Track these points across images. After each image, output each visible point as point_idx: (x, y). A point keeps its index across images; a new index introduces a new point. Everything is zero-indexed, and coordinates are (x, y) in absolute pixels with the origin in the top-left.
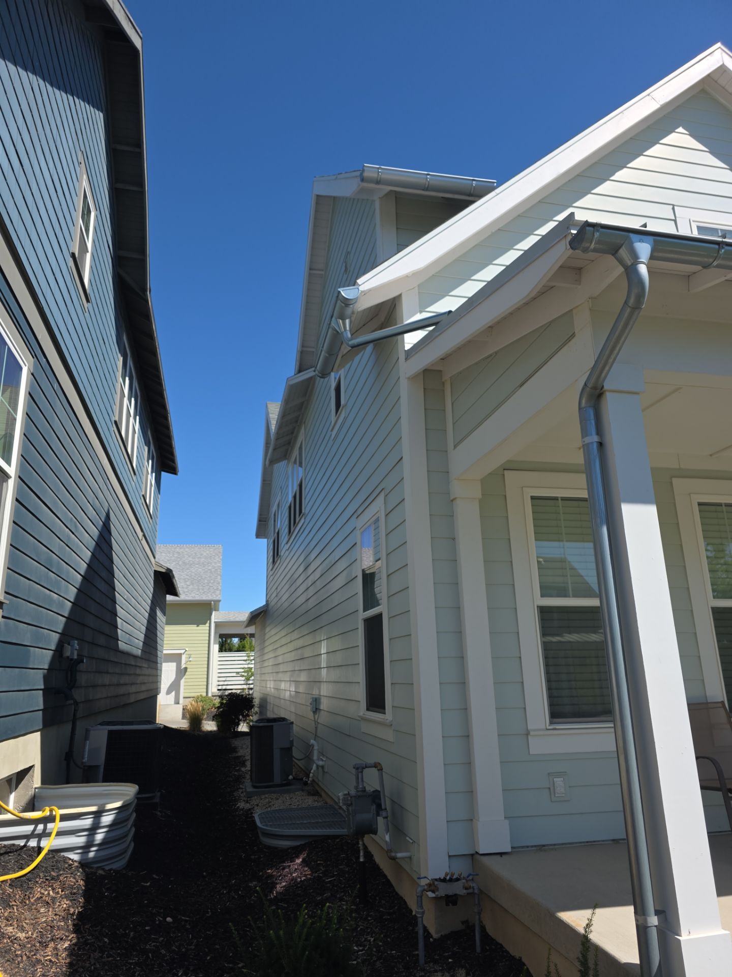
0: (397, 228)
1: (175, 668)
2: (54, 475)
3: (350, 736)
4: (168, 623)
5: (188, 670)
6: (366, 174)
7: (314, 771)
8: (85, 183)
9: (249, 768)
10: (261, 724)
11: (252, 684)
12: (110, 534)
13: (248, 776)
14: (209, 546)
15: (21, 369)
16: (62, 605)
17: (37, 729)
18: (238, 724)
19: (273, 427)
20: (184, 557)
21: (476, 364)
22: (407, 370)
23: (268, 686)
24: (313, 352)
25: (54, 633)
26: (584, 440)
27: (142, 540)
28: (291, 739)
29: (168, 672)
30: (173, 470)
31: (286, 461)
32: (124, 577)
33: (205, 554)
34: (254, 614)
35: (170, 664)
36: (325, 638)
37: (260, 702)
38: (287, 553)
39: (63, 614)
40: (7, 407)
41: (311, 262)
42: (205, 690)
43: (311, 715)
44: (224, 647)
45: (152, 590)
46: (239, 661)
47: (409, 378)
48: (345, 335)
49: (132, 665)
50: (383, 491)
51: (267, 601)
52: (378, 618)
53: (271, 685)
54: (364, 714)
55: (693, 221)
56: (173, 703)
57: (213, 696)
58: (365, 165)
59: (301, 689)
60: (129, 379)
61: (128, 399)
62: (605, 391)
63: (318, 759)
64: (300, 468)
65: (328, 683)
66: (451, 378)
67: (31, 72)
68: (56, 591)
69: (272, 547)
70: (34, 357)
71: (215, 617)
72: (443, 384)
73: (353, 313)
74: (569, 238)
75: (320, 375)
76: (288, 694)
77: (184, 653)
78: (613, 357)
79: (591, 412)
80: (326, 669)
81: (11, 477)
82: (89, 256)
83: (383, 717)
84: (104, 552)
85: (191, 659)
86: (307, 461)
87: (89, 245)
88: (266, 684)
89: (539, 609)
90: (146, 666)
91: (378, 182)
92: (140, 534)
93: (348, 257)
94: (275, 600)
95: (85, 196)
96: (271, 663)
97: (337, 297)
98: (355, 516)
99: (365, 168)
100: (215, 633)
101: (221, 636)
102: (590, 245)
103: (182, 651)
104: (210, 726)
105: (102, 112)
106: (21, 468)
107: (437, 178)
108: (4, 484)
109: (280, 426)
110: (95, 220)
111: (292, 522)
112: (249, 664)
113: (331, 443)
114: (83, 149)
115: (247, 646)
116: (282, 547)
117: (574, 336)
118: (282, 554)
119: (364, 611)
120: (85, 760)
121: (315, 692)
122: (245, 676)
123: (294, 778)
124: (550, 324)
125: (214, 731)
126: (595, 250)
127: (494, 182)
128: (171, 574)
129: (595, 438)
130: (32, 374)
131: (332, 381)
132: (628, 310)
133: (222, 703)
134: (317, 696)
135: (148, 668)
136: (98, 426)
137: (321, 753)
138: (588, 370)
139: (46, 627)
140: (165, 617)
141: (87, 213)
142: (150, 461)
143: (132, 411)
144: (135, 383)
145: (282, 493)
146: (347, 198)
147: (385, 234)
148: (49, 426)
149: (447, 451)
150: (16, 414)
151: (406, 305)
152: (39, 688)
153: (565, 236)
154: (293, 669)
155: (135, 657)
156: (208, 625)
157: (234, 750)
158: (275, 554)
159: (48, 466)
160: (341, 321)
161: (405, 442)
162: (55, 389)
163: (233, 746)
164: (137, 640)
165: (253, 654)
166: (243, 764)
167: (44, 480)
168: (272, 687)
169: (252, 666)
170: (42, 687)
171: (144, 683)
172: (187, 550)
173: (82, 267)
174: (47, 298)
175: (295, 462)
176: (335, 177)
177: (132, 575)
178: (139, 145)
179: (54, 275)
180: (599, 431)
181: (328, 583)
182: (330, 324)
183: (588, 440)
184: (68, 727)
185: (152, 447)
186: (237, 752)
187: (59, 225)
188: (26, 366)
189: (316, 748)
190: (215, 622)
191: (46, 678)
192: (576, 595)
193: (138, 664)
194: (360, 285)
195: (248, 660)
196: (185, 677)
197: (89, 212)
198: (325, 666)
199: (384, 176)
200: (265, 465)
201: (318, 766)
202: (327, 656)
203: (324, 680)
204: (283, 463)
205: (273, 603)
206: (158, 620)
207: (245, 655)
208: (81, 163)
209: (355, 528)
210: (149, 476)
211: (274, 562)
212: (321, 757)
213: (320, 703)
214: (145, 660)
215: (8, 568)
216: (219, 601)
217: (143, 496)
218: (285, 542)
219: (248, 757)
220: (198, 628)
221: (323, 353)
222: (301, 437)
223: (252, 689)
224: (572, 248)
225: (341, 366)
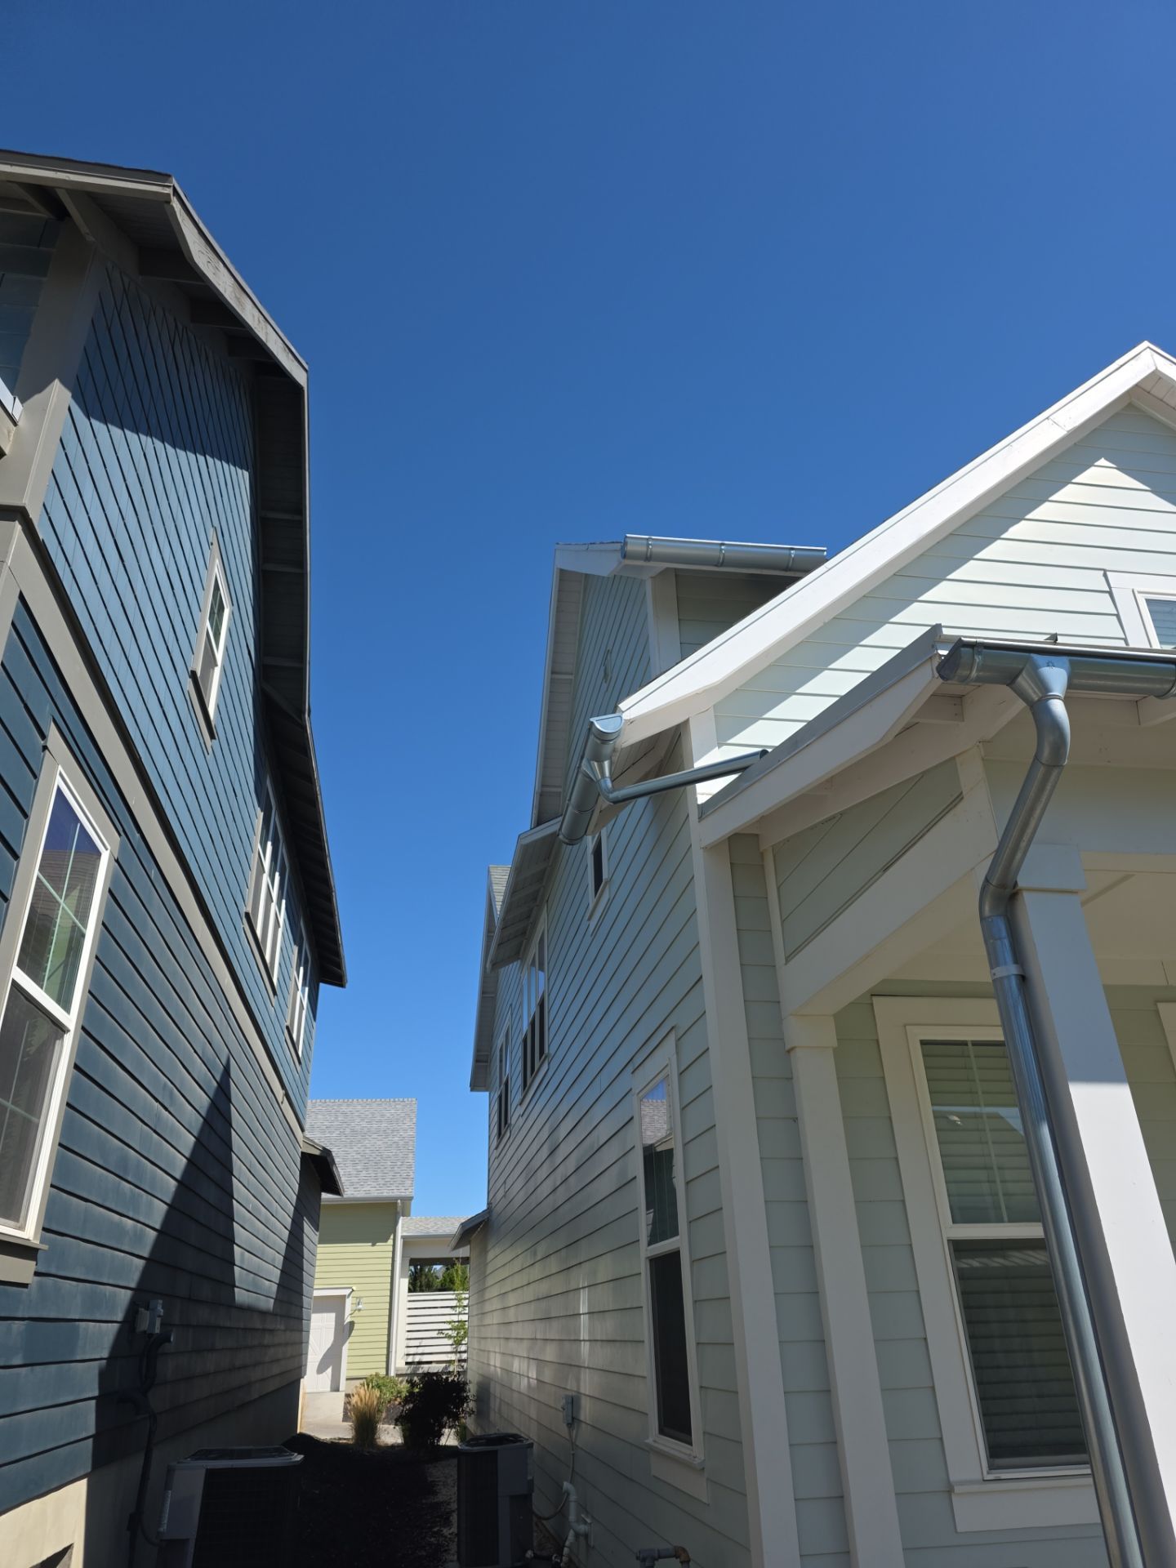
0: (679, 620)
1: (334, 1323)
2: (140, 1015)
3: (631, 1480)
4: (321, 1241)
5: (356, 1326)
6: (629, 548)
7: (571, 1543)
8: (217, 570)
9: (454, 1530)
10: (476, 1449)
11: (465, 1352)
12: (229, 1100)
13: (454, 1548)
14: (394, 1101)
15: (99, 854)
16: (138, 1238)
17: (82, 1473)
18: (440, 1435)
19: (498, 906)
20: (353, 1121)
21: (812, 828)
22: (703, 835)
23: (492, 1363)
24: (560, 793)
25: (123, 1291)
26: (993, 971)
27: (282, 1103)
28: (530, 1478)
29: (320, 1330)
30: (338, 980)
31: (519, 961)
32: (250, 1172)
33: (388, 1115)
34: (467, 1227)
35: (325, 1315)
36: (586, 1285)
37: (478, 1391)
38: (521, 1120)
39: (141, 1254)
40: (71, 918)
41: (554, 662)
42: (384, 1365)
43: (564, 1430)
44: (419, 1283)
45: (296, 1187)
46: (443, 1308)
47: (705, 848)
48: (603, 785)
49: (257, 1330)
50: (673, 1032)
51: (489, 1204)
52: (673, 1258)
53: (496, 1361)
54: (655, 1441)
55: (1139, 592)
56: (329, 1389)
57: (398, 1375)
58: (628, 535)
59: (548, 1376)
60: (273, 845)
61: (270, 875)
62: (1020, 890)
63: (577, 1521)
64: (541, 974)
65: (592, 1371)
66: (773, 846)
67: (143, 434)
68: (131, 1215)
69: (496, 1107)
70: (122, 833)
71: (402, 1227)
72: (762, 855)
73: (614, 750)
74: (936, 662)
75: (567, 841)
76: (525, 1382)
77: (349, 1295)
78: (1026, 838)
79: (1001, 926)
80: (588, 1343)
81: (69, 1031)
82: (217, 671)
83: (688, 1452)
84: (216, 1133)
85: (360, 1306)
86: (552, 964)
87: (219, 655)
88: (488, 1359)
89: (951, 1244)
90: (282, 1327)
91: (648, 558)
92: (280, 1093)
93: (609, 657)
94: (505, 1202)
95: (217, 588)
96: (495, 1319)
97: (590, 729)
98: (630, 1068)
99: (628, 540)
100: (403, 1256)
101: (413, 1262)
102: (970, 673)
103: (347, 1292)
104: (390, 1435)
105: (247, 470)
106: (88, 1012)
107: (736, 548)
108: (58, 1042)
109: (509, 906)
110: (229, 619)
111: (529, 1070)
112: (460, 1314)
113: (588, 939)
114: (216, 524)
115: (457, 1281)
116: (513, 1110)
117: (962, 798)
118: (513, 1122)
119: (650, 1244)
120: (164, 1528)
121: (571, 1385)
122: (455, 1337)
123: (536, 1557)
124: (922, 777)
125: (399, 1446)
126: (978, 679)
127: (824, 551)
128: (328, 1159)
129: (1013, 969)
130: (117, 861)
131: (590, 842)
132: (1042, 770)
133: (411, 1394)
134: (574, 1394)
135: (285, 1331)
136: (217, 925)
137: (583, 1508)
138: (991, 854)
139: (111, 1282)
140: (318, 1233)
141: (219, 611)
142: (302, 969)
143: (275, 894)
144: (282, 849)
145: (512, 1014)
146: (604, 577)
147: (662, 631)
148: (139, 939)
149: (774, 966)
150: (86, 928)
151: (696, 736)
152: (91, 1395)
153: (930, 658)
154: (533, 1337)
155: (263, 1313)
156: (390, 1242)
157: (430, 1489)
158: (502, 1122)
159: (131, 1003)
160: (596, 764)
161: (705, 951)
162: (152, 877)
163: (430, 1479)
164: (267, 1282)
165: (467, 1296)
166: (447, 1522)
167: (124, 1026)
168: (497, 1365)
169: (465, 1318)
170: (96, 1393)
171: (278, 1360)
172: (359, 1107)
173: (206, 689)
174: (148, 743)
175: (533, 964)
176: (585, 547)
177: (263, 1167)
178: (300, 511)
179: (161, 706)
180: (1019, 956)
181: (590, 1182)
182: (579, 767)
183: (1001, 972)
184: (137, 1463)
185: (306, 946)
186: (435, 1493)
187: (173, 635)
188: (107, 849)
189: (573, 1497)
190: (403, 1237)
191: (103, 1375)
192: (1014, 1218)
193: (268, 1326)
194: (623, 712)
195: (459, 1307)
196: (350, 1339)
197: (221, 608)
198: (586, 1338)
199: (656, 550)
200: (484, 968)
201: (577, 1535)
202: (590, 1318)
203: (586, 1365)
204: (516, 965)
205: (498, 1209)
206: (306, 1240)
207: (453, 1297)
208: (212, 544)
209: (631, 1090)
210: (299, 993)
211: (500, 1135)
212: (583, 1516)
213: (579, 1408)
214: (281, 1316)
215: (52, 1186)
216: (411, 1198)
217: (287, 1028)
218: (519, 1097)
219: (454, 1506)
220: (375, 1248)
221: (570, 808)
222: (542, 926)
223: (465, 1361)
224: (942, 677)
225: (600, 824)
